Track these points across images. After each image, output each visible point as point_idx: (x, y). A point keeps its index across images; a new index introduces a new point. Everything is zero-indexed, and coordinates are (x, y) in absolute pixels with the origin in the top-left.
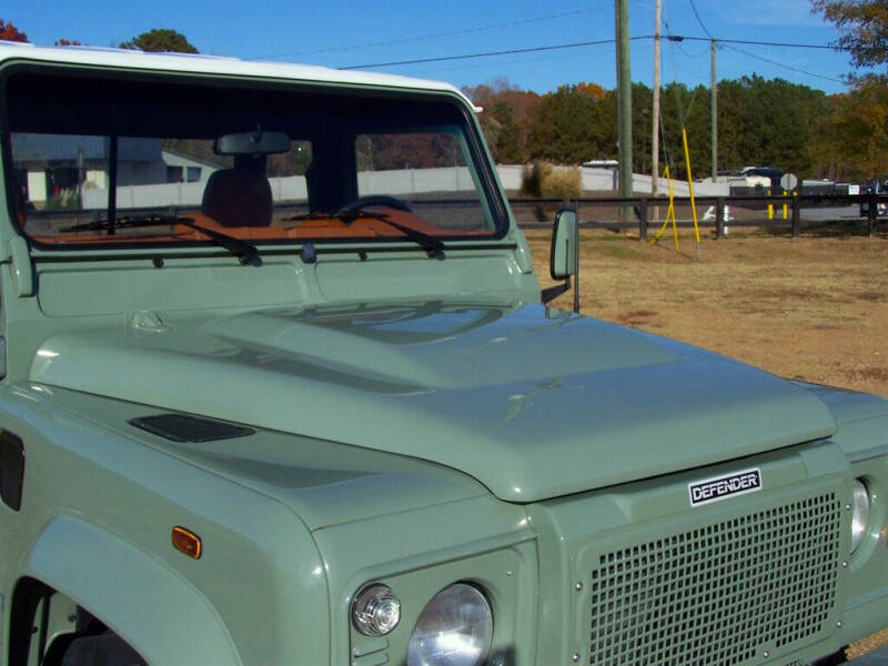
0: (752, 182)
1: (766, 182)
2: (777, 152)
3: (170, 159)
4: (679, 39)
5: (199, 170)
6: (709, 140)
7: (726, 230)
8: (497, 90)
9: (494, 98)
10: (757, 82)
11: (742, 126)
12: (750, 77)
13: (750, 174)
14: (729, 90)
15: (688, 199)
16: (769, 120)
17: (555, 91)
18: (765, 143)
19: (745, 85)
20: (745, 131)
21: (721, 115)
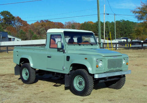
0: (123, 40)
1: (125, 40)
2: (127, 35)
3: (9, 37)
4: (108, 14)
5: (15, 39)
6: (114, 32)
7: (117, 48)
8: (72, 23)
9: (72, 24)
10: (124, 21)
11: (121, 29)
12: (122, 20)
13: (122, 39)
14: (118, 22)
15: (111, 43)
16: (126, 28)
17: (84, 23)
18: (125, 33)
19: (121, 21)
20: (121, 30)
21: (116, 27)
